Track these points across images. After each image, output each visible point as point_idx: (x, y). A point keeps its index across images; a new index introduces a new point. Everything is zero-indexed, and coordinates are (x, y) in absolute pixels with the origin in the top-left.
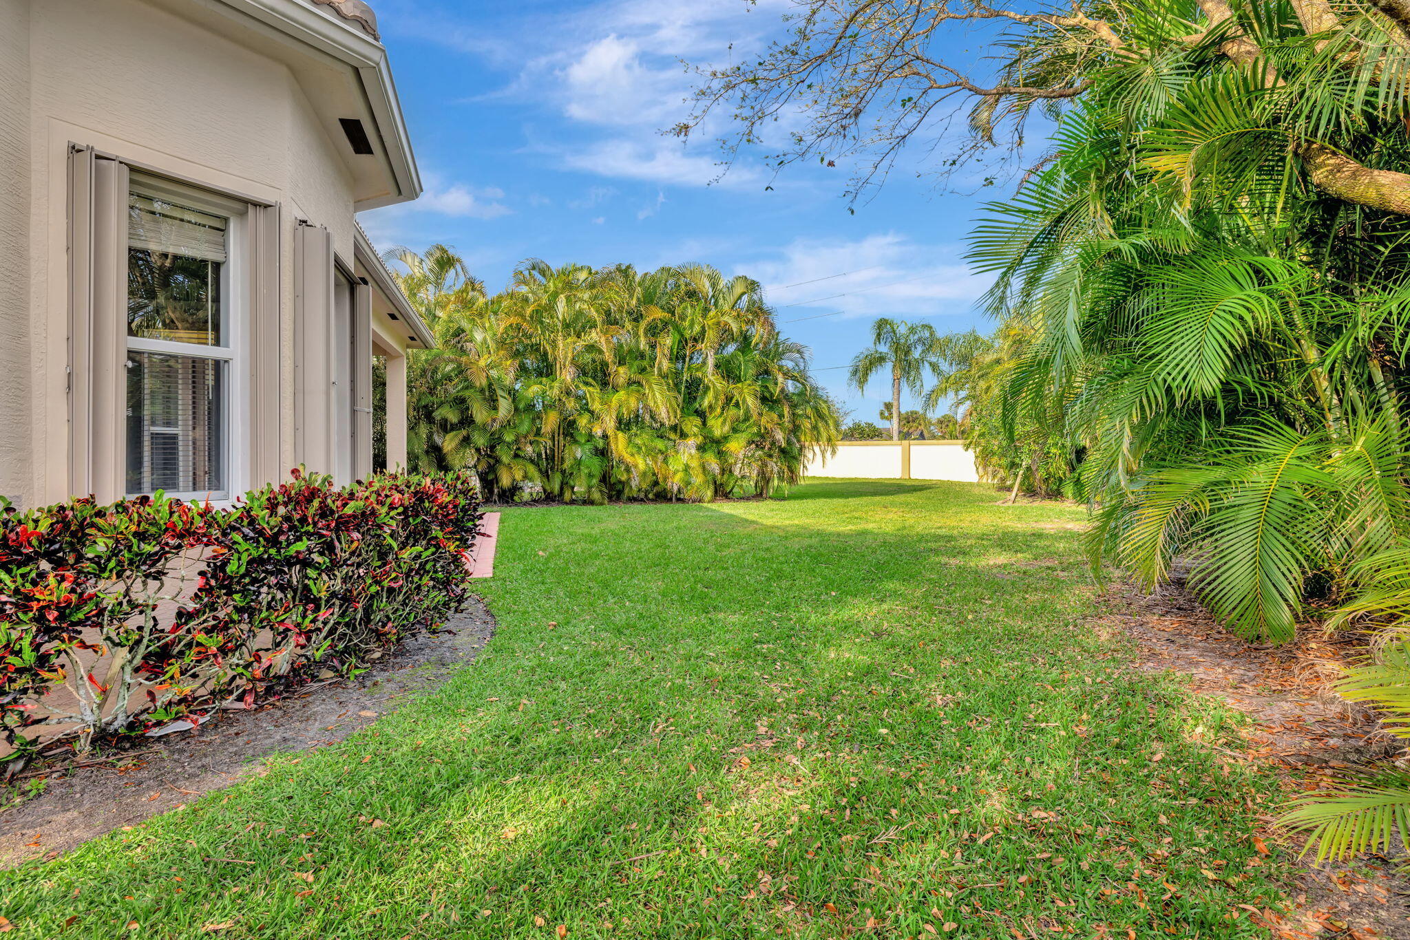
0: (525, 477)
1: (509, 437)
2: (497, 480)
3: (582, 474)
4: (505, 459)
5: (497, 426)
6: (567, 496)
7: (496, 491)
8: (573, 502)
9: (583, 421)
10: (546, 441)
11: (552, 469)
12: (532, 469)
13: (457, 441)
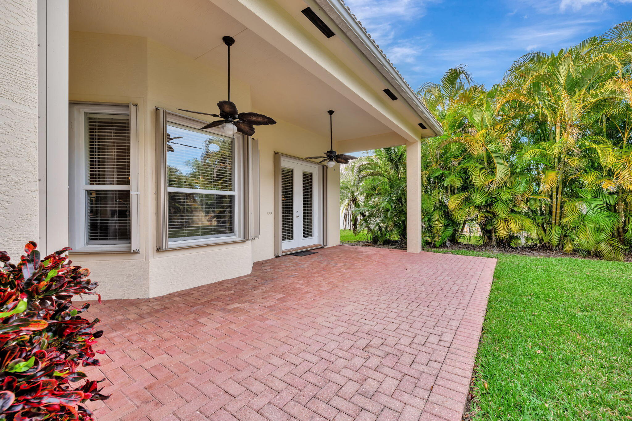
0: (522, 228)
1: (505, 196)
2: (494, 230)
3: (588, 228)
4: (502, 214)
5: (494, 187)
6: (568, 247)
7: (494, 238)
8: (576, 252)
9: (589, 179)
10: (544, 200)
11: (549, 223)
12: (528, 223)
13: (459, 201)
